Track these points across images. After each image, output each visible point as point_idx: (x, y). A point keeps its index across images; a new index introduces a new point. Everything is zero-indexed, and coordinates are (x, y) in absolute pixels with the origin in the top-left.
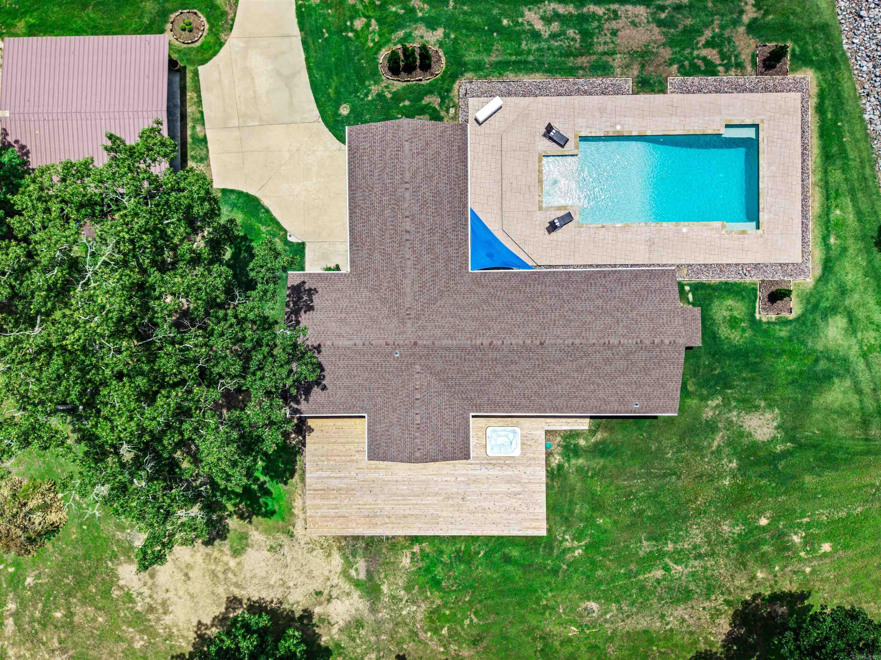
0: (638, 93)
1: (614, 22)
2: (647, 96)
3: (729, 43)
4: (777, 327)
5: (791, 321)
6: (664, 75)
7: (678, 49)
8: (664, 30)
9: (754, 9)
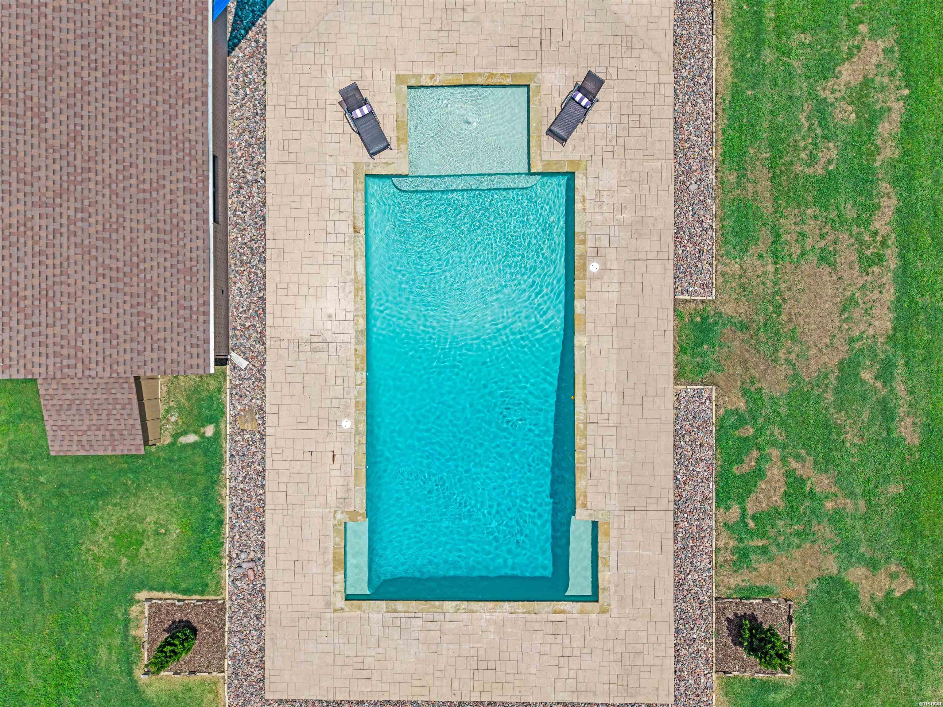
0: (677, 314)
1: (854, 257)
2: (670, 336)
3: (797, 534)
4: (117, 641)
5: (130, 673)
6: (720, 377)
7: (784, 411)
8: (832, 378)
9: (879, 595)
